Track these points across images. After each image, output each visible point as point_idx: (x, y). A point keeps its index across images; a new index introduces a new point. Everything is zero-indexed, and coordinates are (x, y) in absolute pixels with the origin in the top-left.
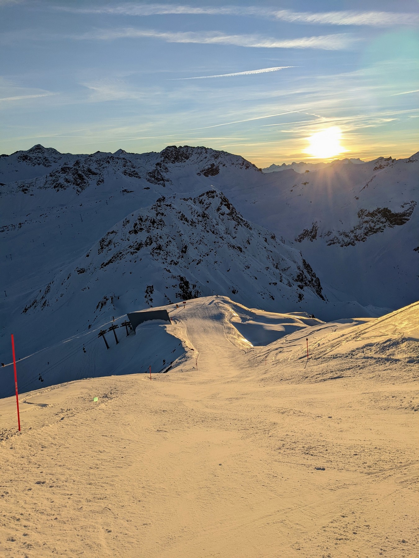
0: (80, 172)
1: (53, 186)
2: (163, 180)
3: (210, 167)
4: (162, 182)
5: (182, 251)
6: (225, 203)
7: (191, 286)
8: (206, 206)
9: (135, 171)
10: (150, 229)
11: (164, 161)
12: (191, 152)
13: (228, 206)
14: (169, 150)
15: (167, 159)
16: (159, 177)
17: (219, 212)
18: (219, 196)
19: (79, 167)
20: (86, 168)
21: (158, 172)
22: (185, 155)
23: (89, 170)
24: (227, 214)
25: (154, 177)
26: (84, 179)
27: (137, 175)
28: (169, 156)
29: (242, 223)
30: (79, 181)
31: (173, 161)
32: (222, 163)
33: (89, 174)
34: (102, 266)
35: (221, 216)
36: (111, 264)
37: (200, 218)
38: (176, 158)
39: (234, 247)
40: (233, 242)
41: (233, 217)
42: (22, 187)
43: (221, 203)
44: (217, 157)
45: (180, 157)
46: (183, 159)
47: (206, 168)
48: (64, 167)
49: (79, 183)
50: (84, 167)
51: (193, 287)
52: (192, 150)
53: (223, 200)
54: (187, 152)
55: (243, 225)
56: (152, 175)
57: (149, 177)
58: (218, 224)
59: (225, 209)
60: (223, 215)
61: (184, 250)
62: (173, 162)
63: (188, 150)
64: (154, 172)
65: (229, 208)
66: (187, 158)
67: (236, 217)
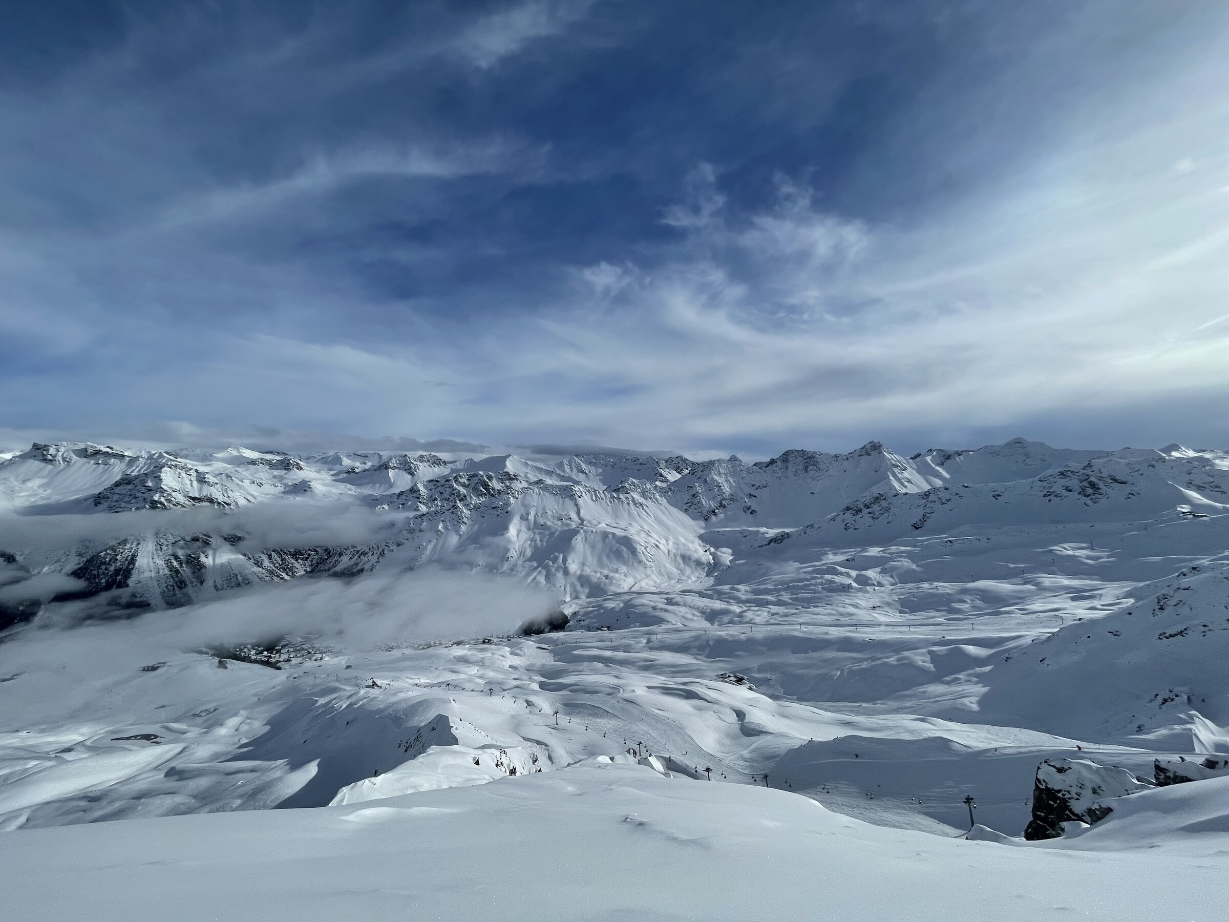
1: (1042, 495)
19: (1092, 472)
20: (1106, 473)
23: (1112, 478)
26: (1098, 488)
30: (1090, 491)
33: (1111, 483)
42: (992, 492)
49: (1088, 493)
50: (1101, 472)
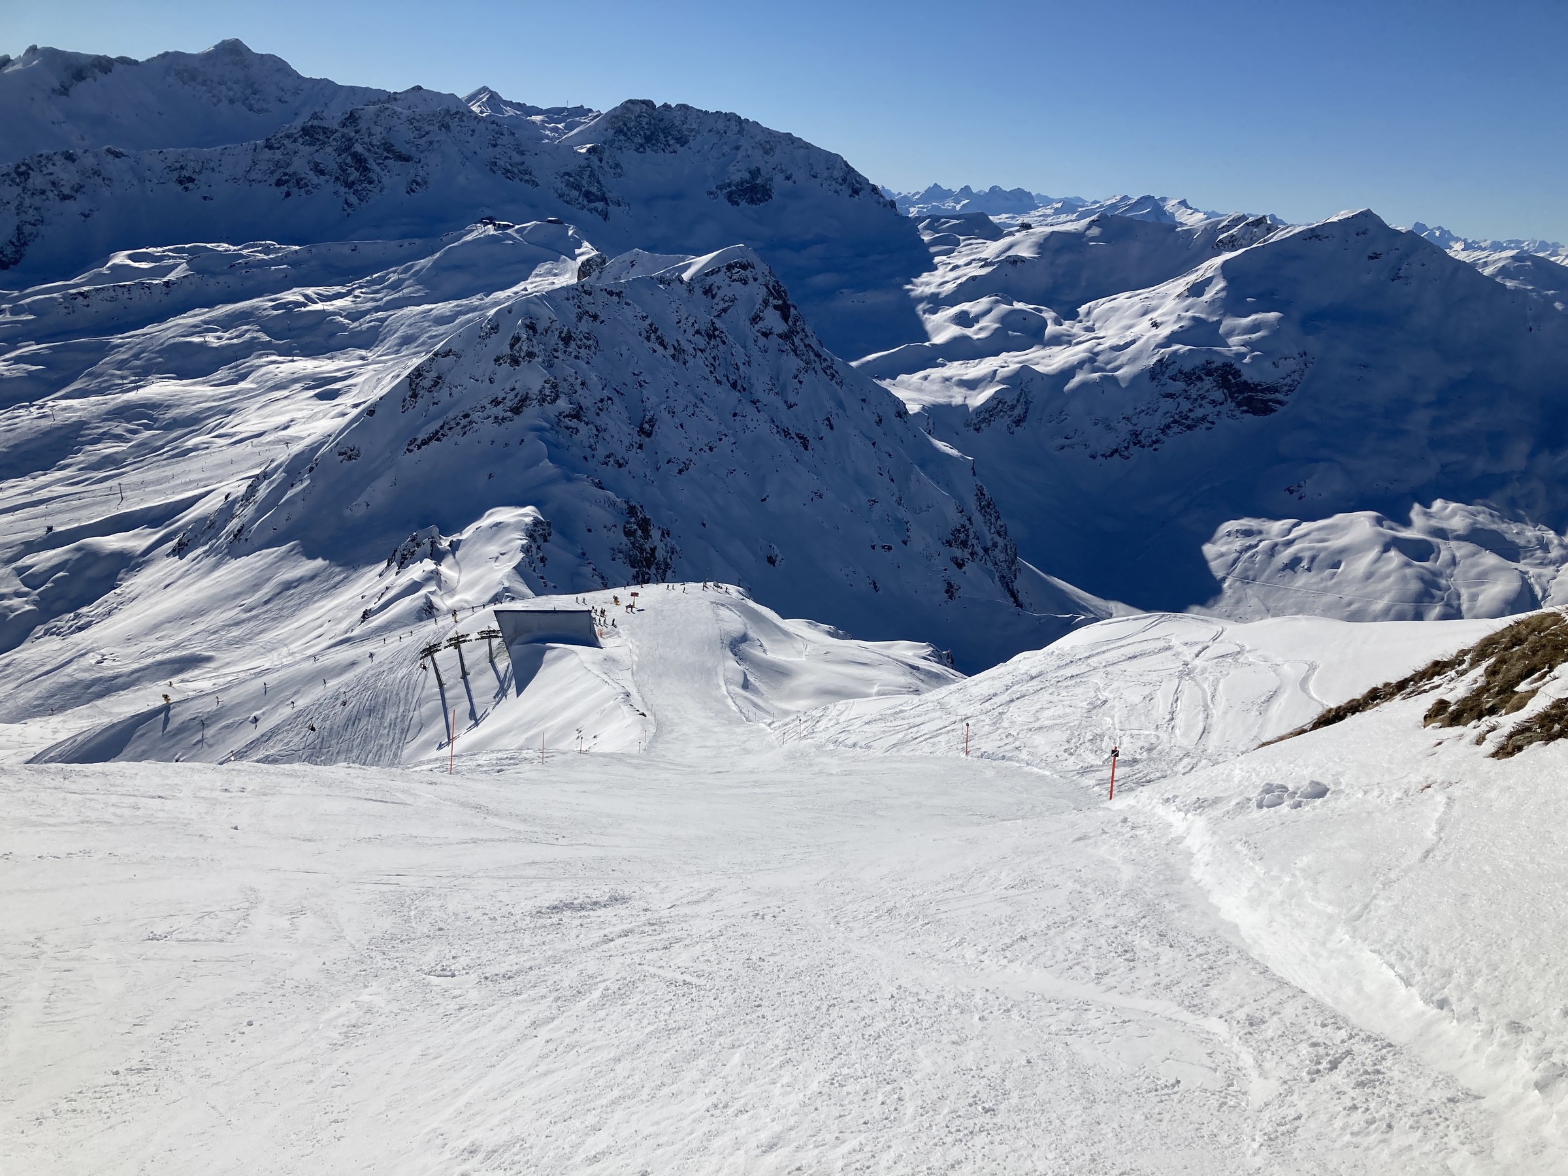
0: (358, 148)
1: (273, 180)
2: (604, 199)
3: (747, 176)
4: (600, 205)
5: (642, 431)
6: (775, 302)
7: (655, 534)
8: (722, 305)
9: (523, 163)
10: (557, 358)
11: (612, 142)
12: (695, 126)
13: (784, 311)
14: (632, 112)
15: (622, 137)
16: (594, 189)
17: (757, 327)
18: (761, 280)
19: (356, 132)
20: (379, 137)
21: (592, 175)
22: (679, 131)
23: (388, 147)
24: (780, 336)
25: (577, 187)
26: (366, 169)
27: (527, 177)
28: (629, 129)
29: (817, 366)
30: (354, 175)
31: (641, 145)
32: (782, 171)
33: (386, 158)
34: (411, 447)
35: (762, 340)
36: (434, 443)
37: (701, 341)
38: (648, 139)
39: (787, 433)
40: (786, 418)
41: (793, 344)
42: (176, 170)
43: (766, 303)
44: (771, 149)
45: (662, 136)
46: (672, 142)
47: (736, 178)
48: (310, 123)
49: (351, 179)
50: (370, 134)
51: (663, 535)
52: (699, 121)
53: (771, 294)
54: (684, 123)
55: (820, 372)
56: (571, 179)
57: (563, 185)
58: (749, 363)
59: (772, 319)
60: (765, 335)
61: (646, 428)
62: (640, 148)
63: (686, 118)
64: (580, 174)
65: (785, 317)
66: (682, 141)
67: (802, 347)
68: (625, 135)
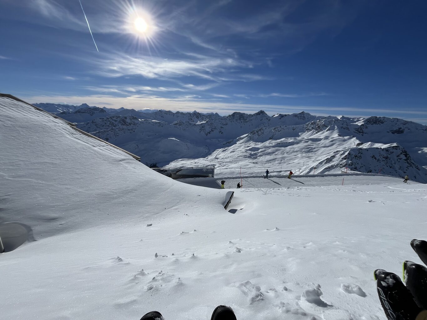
2: (363, 133)
4: (362, 134)
6: (404, 154)
8: (390, 153)
11: (366, 124)
12: (386, 120)
13: (406, 155)
15: (368, 123)
16: (361, 131)
17: (398, 157)
18: (401, 149)
21: (361, 129)
24: (404, 160)
25: (358, 131)
29: (413, 166)
31: (373, 124)
32: (407, 128)
35: (399, 160)
37: (384, 159)
38: (374, 123)
41: (407, 161)
43: (401, 153)
44: (405, 124)
45: (378, 122)
46: (380, 123)
47: (395, 129)
53: (403, 152)
54: (383, 120)
56: (357, 129)
57: (355, 130)
58: (395, 164)
59: (403, 157)
64: (359, 128)
65: (406, 156)
66: (382, 123)
67: (410, 162)
68: (369, 122)
